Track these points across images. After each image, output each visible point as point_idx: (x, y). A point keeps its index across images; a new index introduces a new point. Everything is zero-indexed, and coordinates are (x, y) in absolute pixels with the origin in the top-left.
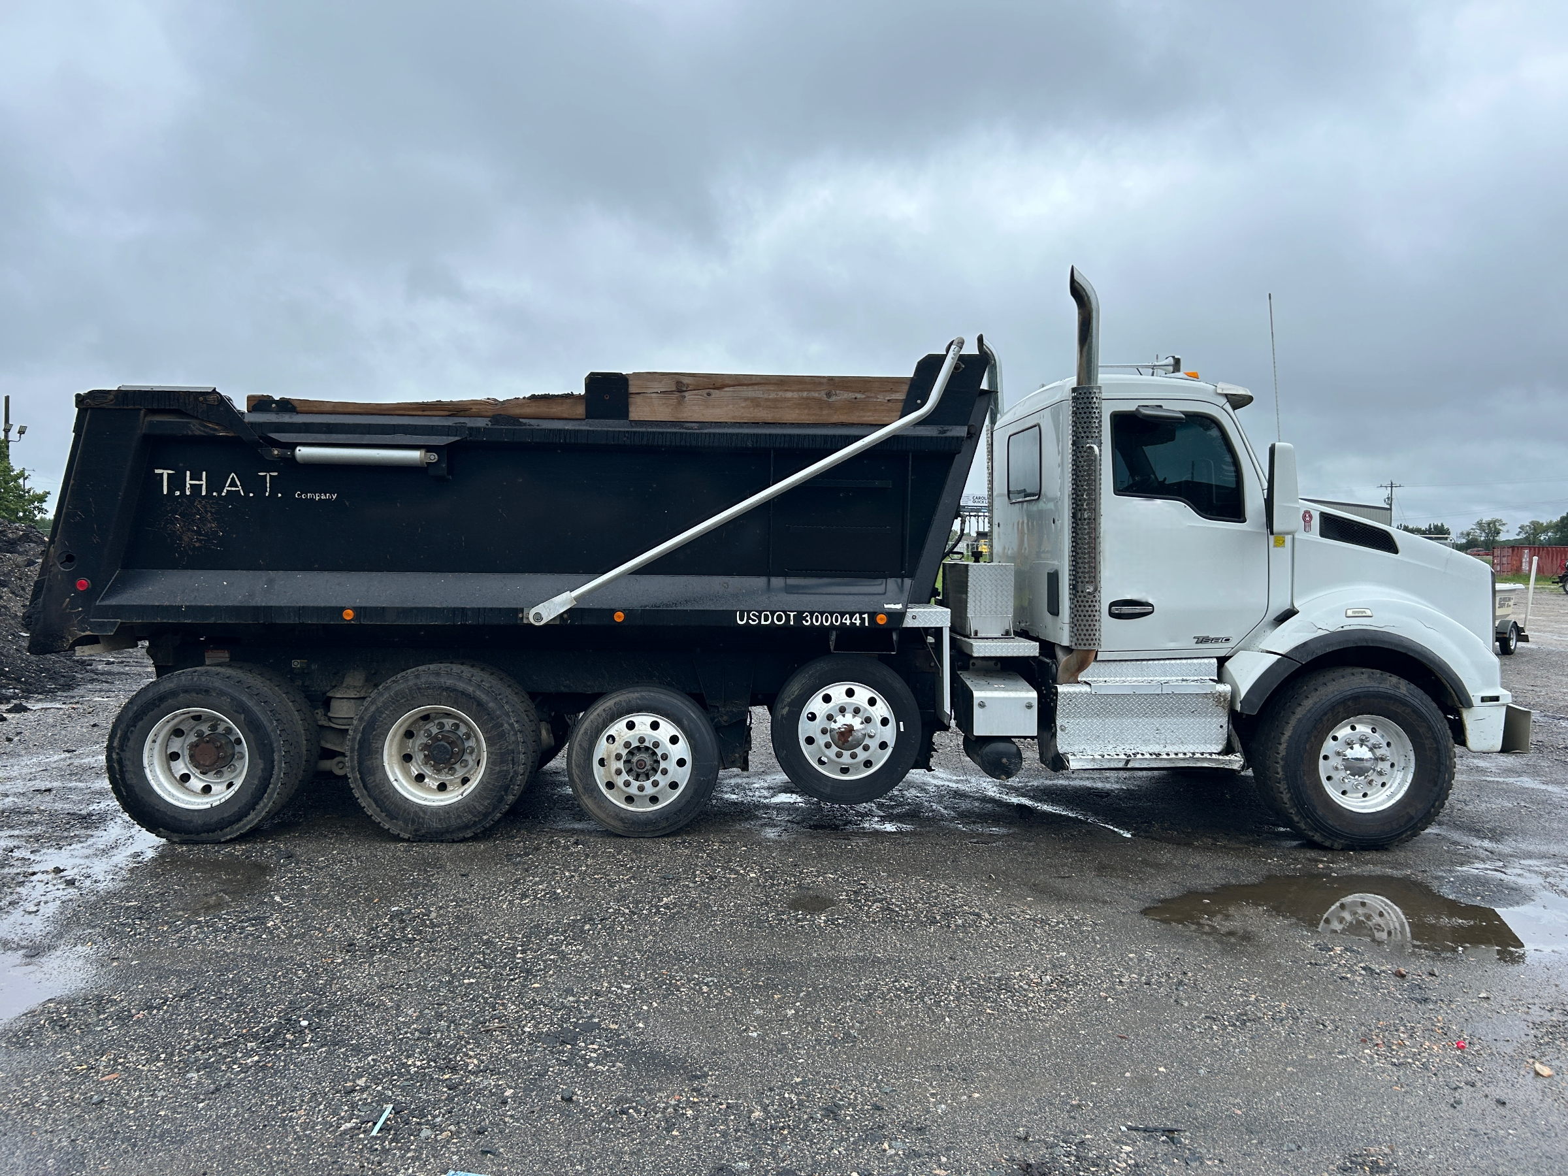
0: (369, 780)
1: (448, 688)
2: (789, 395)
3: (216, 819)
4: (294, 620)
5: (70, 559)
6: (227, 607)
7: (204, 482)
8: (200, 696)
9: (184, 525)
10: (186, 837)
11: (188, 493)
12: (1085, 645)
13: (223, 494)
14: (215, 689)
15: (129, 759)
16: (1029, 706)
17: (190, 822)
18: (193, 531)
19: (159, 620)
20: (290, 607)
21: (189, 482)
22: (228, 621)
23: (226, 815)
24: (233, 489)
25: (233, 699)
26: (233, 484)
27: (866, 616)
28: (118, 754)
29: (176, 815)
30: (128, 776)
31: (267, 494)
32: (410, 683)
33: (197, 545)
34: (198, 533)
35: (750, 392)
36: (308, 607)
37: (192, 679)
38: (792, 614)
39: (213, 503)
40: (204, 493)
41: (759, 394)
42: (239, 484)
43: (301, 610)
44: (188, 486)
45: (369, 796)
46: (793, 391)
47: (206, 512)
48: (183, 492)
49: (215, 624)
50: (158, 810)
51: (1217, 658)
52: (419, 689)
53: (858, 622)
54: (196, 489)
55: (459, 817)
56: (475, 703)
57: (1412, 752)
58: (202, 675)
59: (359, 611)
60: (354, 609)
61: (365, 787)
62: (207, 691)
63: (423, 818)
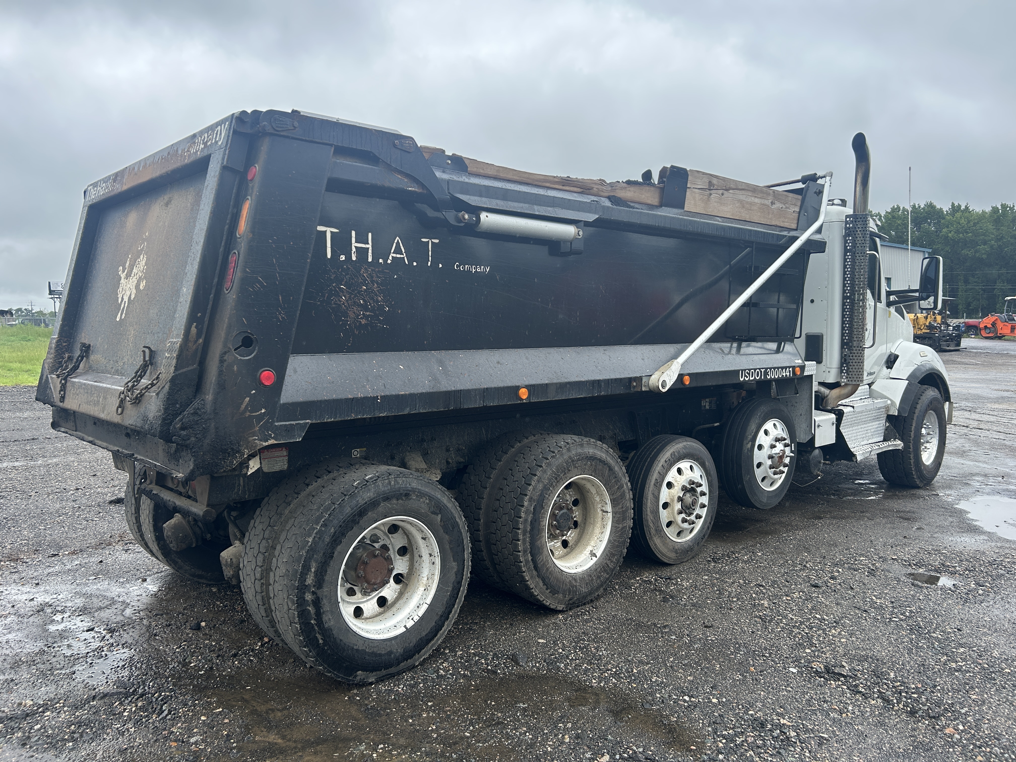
0: (540, 559)
1: (591, 457)
2: (757, 200)
3: (414, 641)
4: (478, 404)
5: (247, 342)
6: (422, 394)
7: (369, 246)
8: (400, 501)
9: (350, 298)
10: (384, 672)
11: (354, 258)
12: (855, 381)
13: (389, 262)
14: (414, 490)
15: (326, 596)
16: (833, 424)
17: (390, 653)
18: (360, 305)
19: (353, 416)
20: (476, 390)
21: (354, 244)
22: (421, 411)
23: (424, 634)
24: (398, 256)
25: (431, 498)
26: (397, 250)
27: (791, 369)
28: (314, 593)
29: (375, 650)
30: (325, 618)
31: (429, 263)
32: (566, 457)
33: (363, 322)
34: (365, 307)
35: (742, 196)
36: (491, 388)
37: (390, 483)
38: (763, 370)
39: (379, 271)
40: (370, 260)
41: (742, 198)
42: (403, 251)
43: (486, 392)
44: (354, 249)
45: (539, 576)
46: (758, 198)
47: (373, 282)
48: (349, 257)
49: (409, 415)
50: (357, 650)
51: (868, 384)
52: (573, 461)
53: (788, 374)
54: (362, 252)
55: (599, 577)
56: (608, 469)
57: (938, 429)
58: (398, 476)
59: (531, 388)
60: (526, 387)
61: (536, 568)
62: (407, 495)
63: (576, 586)
